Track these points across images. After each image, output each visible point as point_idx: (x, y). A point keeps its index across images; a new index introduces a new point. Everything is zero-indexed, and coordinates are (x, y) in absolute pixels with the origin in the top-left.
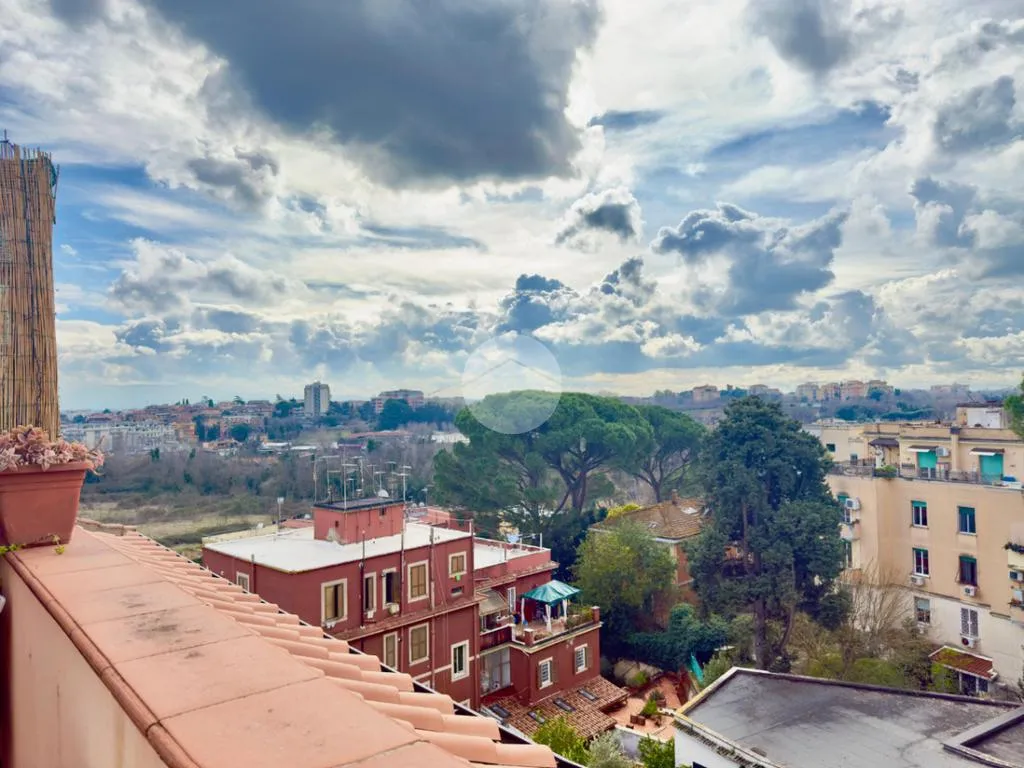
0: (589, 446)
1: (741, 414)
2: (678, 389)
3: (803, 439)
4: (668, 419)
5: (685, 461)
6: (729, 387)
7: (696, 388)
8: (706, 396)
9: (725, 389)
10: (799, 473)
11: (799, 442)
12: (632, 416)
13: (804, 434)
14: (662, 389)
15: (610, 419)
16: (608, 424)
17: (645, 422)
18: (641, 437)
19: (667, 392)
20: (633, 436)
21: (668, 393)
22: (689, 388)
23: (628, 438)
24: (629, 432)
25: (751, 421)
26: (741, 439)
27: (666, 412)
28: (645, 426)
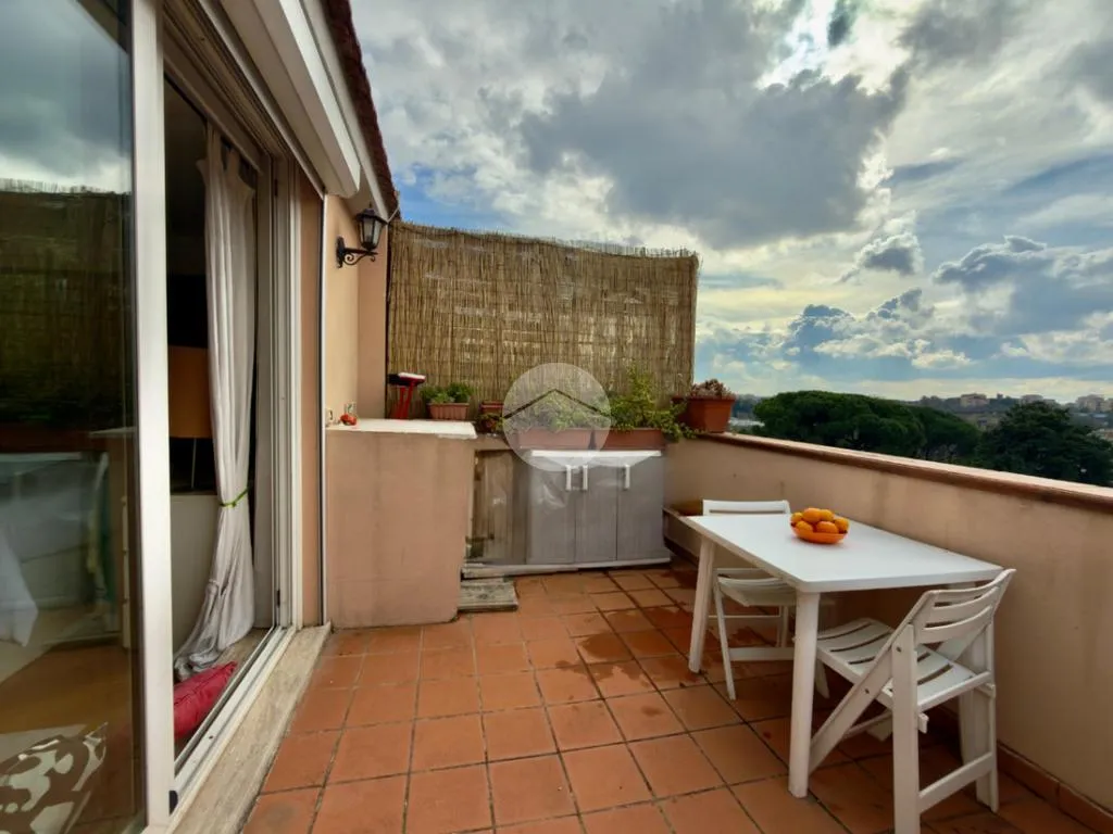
0: (860, 436)
1: (1024, 416)
2: (944, 395)
3: (1092, 442)
4: (938, 419)
5: (952, 453)
6: (999, 396)
7: (964, 396)
8: (974, 403)
9: (995, 397)
10: (1083, 471)
11: (1088, 444)
12: (906, 414)
13: (1093, 437)
14: (929, 395)
15: (884, 415)
16: (882, 420)
17: (915, 419)
18: (912, 432)
19: (933, 398)
20: (906, 430)
21: (935, 399)
22: (956, 395)
23: (900, 430)
24: (901, 427)
25: (1035, 423)
26: (1023, 436)
27: (937, 413)
28: (916, 423)
